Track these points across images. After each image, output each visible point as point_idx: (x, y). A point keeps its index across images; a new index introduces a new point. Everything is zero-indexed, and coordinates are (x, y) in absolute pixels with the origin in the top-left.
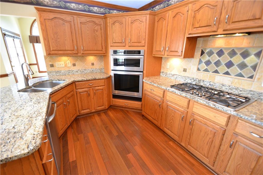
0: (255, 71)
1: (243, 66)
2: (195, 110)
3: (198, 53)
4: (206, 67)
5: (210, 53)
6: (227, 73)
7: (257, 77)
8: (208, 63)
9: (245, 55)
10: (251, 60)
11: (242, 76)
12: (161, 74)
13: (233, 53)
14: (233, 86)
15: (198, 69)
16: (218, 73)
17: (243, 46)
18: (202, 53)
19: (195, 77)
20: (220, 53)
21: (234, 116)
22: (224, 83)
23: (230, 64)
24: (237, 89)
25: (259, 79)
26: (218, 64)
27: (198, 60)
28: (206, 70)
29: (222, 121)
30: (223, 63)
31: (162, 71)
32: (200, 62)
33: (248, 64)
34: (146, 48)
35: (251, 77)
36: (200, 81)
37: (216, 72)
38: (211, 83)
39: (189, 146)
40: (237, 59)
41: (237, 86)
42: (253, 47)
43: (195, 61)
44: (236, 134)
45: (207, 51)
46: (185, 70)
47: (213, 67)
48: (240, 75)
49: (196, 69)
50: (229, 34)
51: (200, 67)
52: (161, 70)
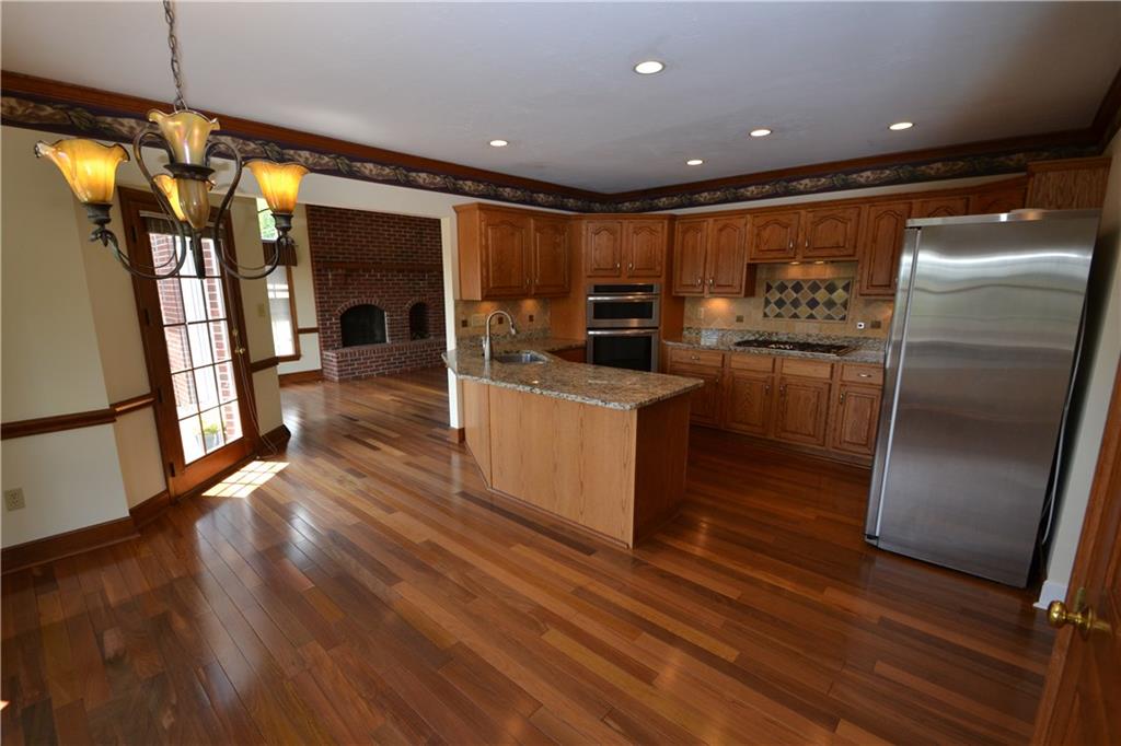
0: (846, 309)
1: (830, 304)
2: (785, 370)
3: (760, 290)
4: (778, 311)
5: (782, 288)
6: (811, 317)
7: (850, 317)
8: (780, 303)
9: (831, 288)
10: (839, 295)
11: (832, 318)
12: (685, 332)
13: (815, 287)
14: (822, 334)
15: (765, 315)
16: (798, 317)
17: (827, 277)
18: (769, 288)
19: (761, 329)
20: (797, 287)
21: (838, 361)
22: (810, 332)
23: (813, 304)
24: (828, 338)
25: (852, 320)
26: (795, 303)
27: (763, 300)
28: (778, 315)
29: (824, 372)
30: (803, 302)
31: (686, 325)
32: (767, 302)
33: (837, 301)
34: (663, 279)
35: (843, 318)
36: (770, 334)
37: (795, 316)
38: (790, 335)
39: (783, 435)
40: (821, 295)
41: (829, 333)
42: (839, 278)
43: (758, 301)
44: (844, 385)
45: (776, 284)
46: (740, 319)
47: (788, 309)
48: (829, 317)
49: (762, 315)
50: (807, 261)
51: (767, 310)
52: (682, 323)
